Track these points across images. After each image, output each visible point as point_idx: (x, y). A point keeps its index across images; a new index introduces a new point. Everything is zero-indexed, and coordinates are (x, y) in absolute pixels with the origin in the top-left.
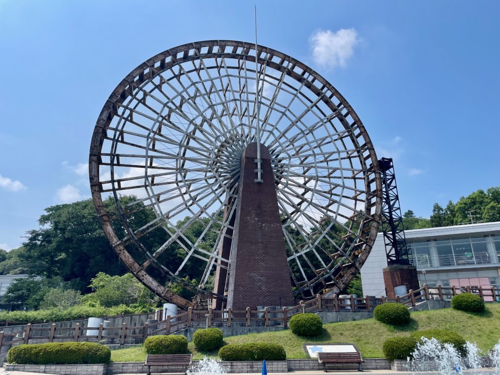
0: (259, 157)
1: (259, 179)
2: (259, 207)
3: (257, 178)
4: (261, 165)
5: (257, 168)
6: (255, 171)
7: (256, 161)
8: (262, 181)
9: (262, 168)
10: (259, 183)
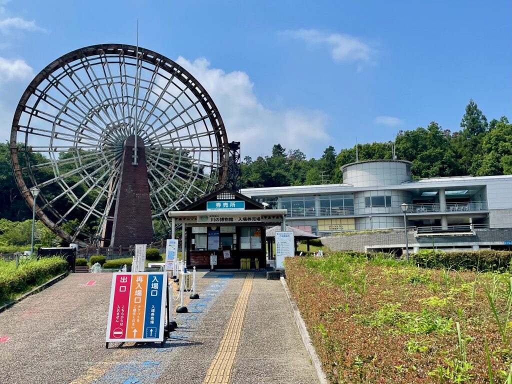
0: (135, 147)
1: (135, 163)
2: (134, 182)
3: (134, 162)
4: (137, 152)
5: (134, 154)
6: (133, 156)
7: (133, 149)
8: (137, 164)
9: (137, 155)
10: (135, 166)
